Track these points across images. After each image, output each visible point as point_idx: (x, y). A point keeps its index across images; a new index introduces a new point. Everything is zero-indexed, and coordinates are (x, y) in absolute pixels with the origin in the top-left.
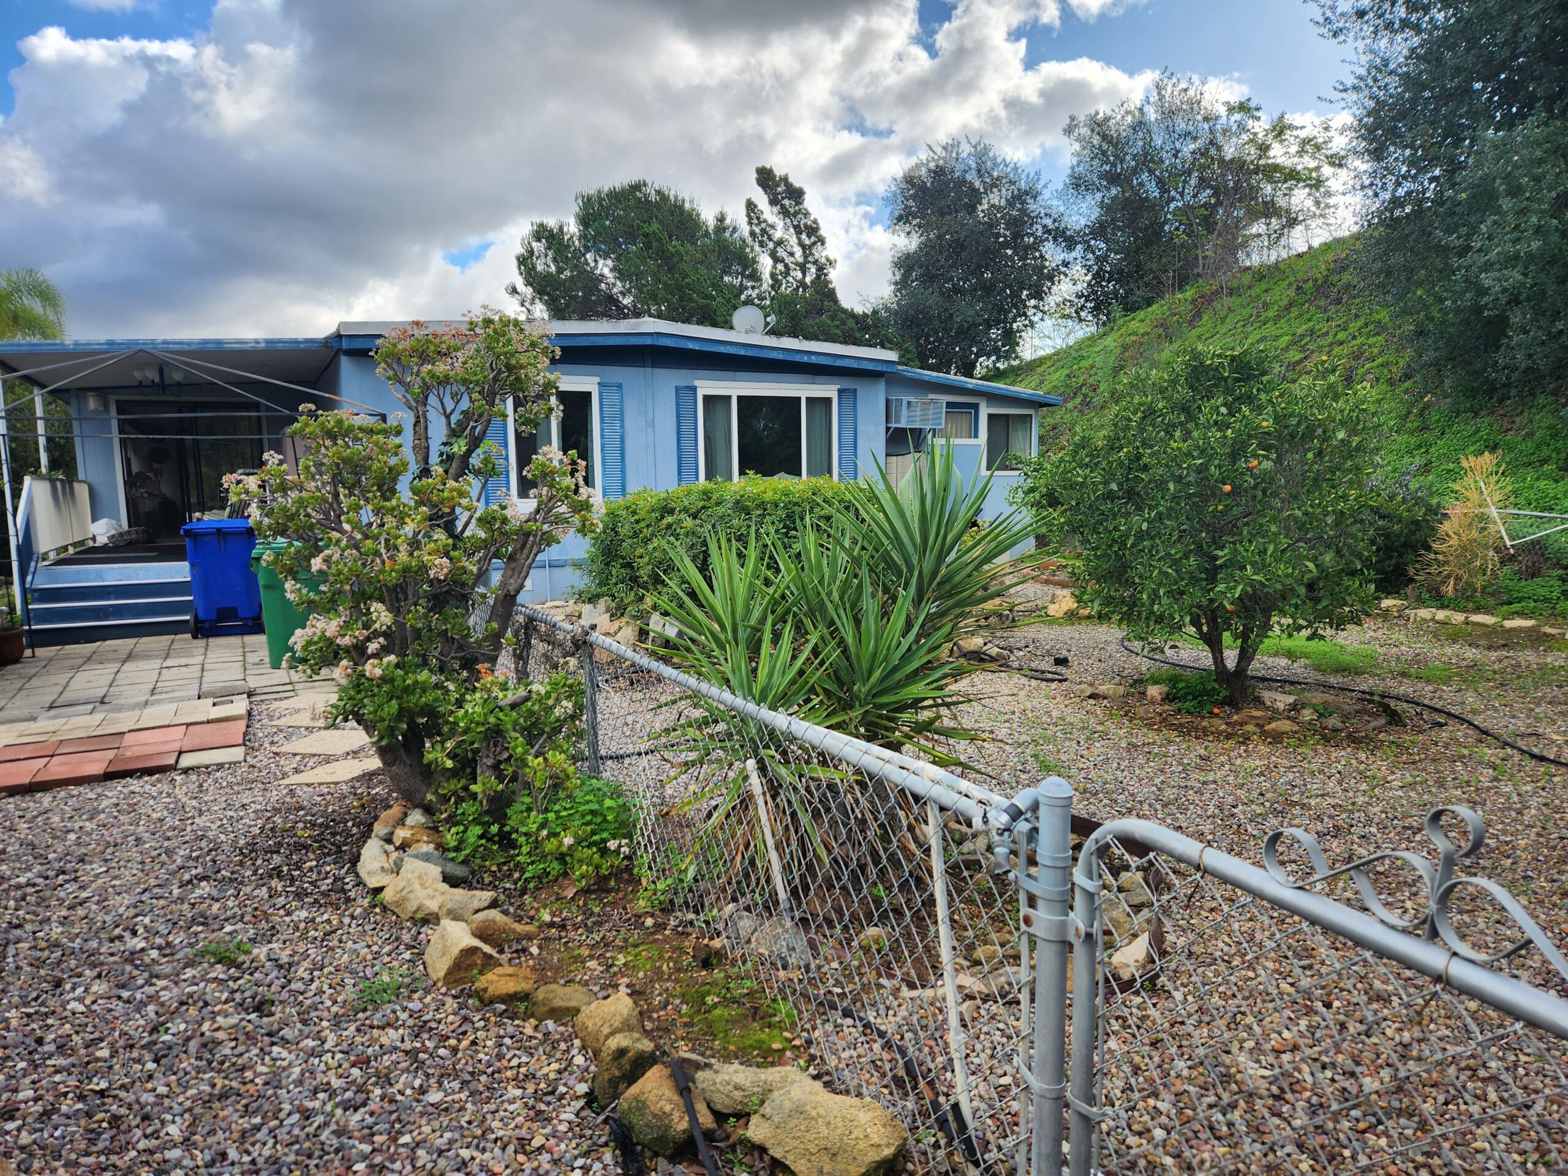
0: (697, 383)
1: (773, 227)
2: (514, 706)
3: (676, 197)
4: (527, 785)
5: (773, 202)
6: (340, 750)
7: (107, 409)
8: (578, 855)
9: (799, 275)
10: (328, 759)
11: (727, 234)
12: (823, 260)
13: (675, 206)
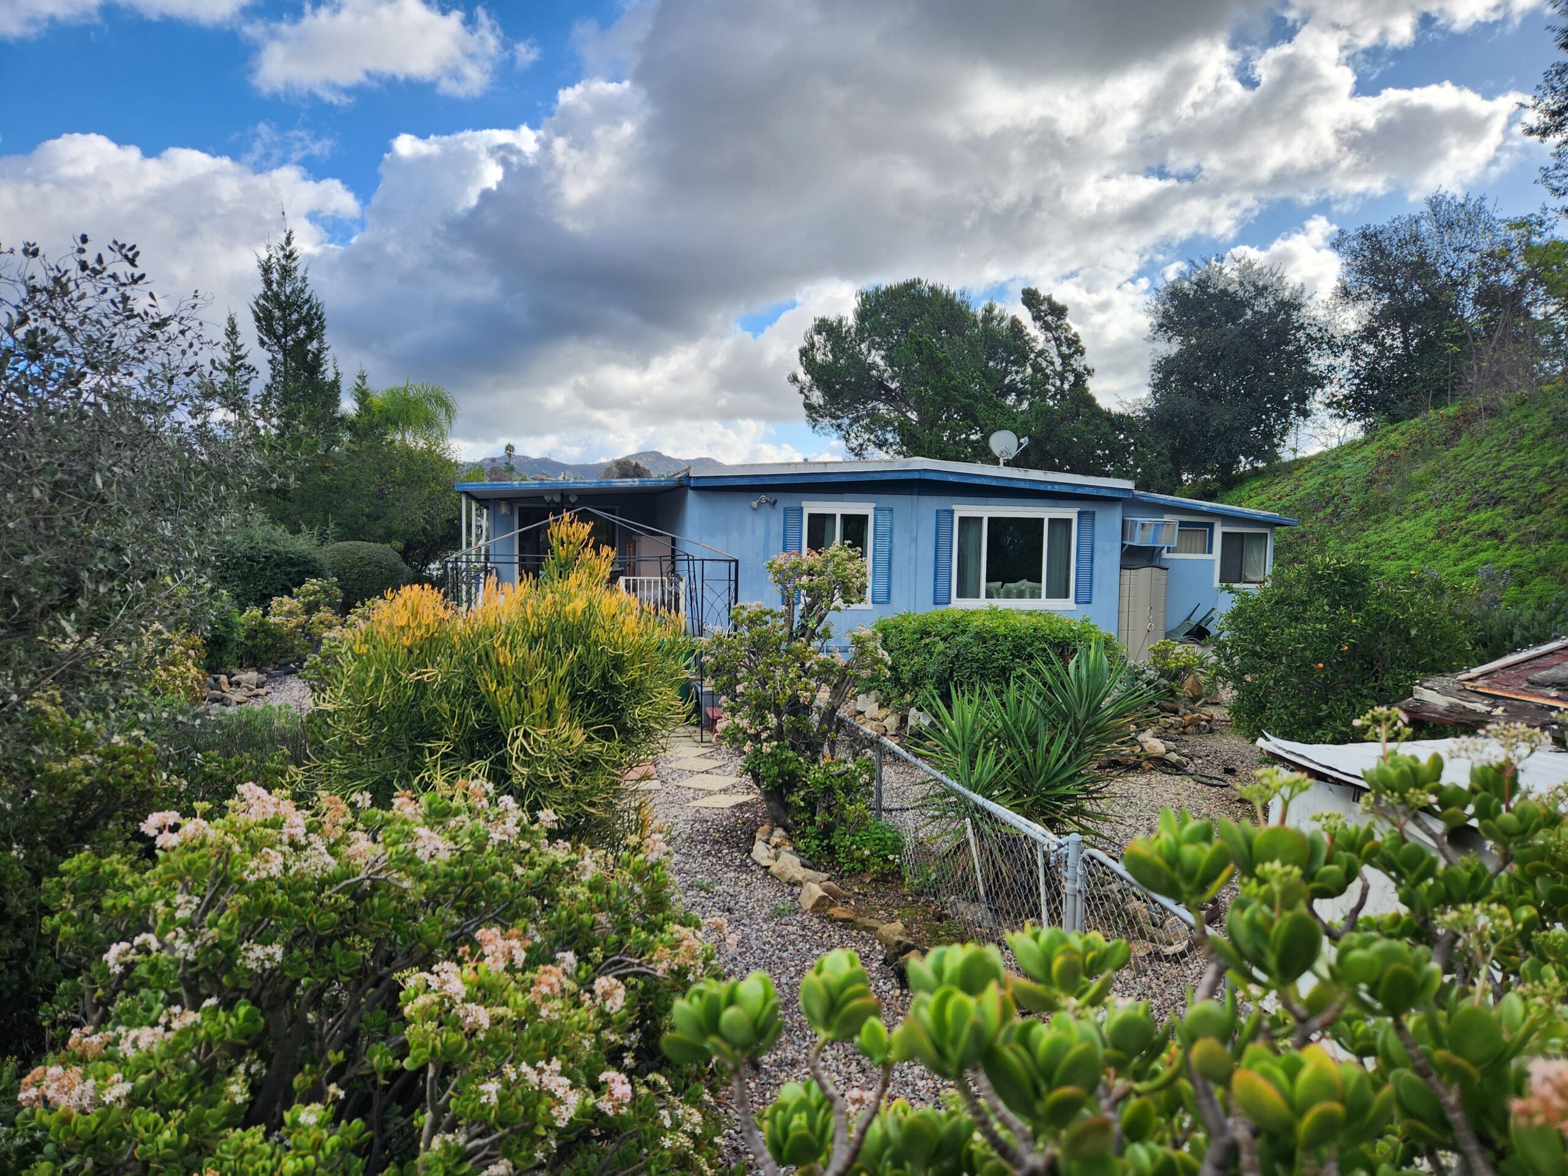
0: (954, 507)
1: (1034, 340)
2: (839, 775)
3: (948, 292)
4: (845, 821)
5: (1036, 318)
6: (716, 788)
7: (512, 514)
8: (872, 860)
9: (1058, 383)
10: (710, 793)
11: (995, 323)
12: (1081, 369)
13: (946, 299)
